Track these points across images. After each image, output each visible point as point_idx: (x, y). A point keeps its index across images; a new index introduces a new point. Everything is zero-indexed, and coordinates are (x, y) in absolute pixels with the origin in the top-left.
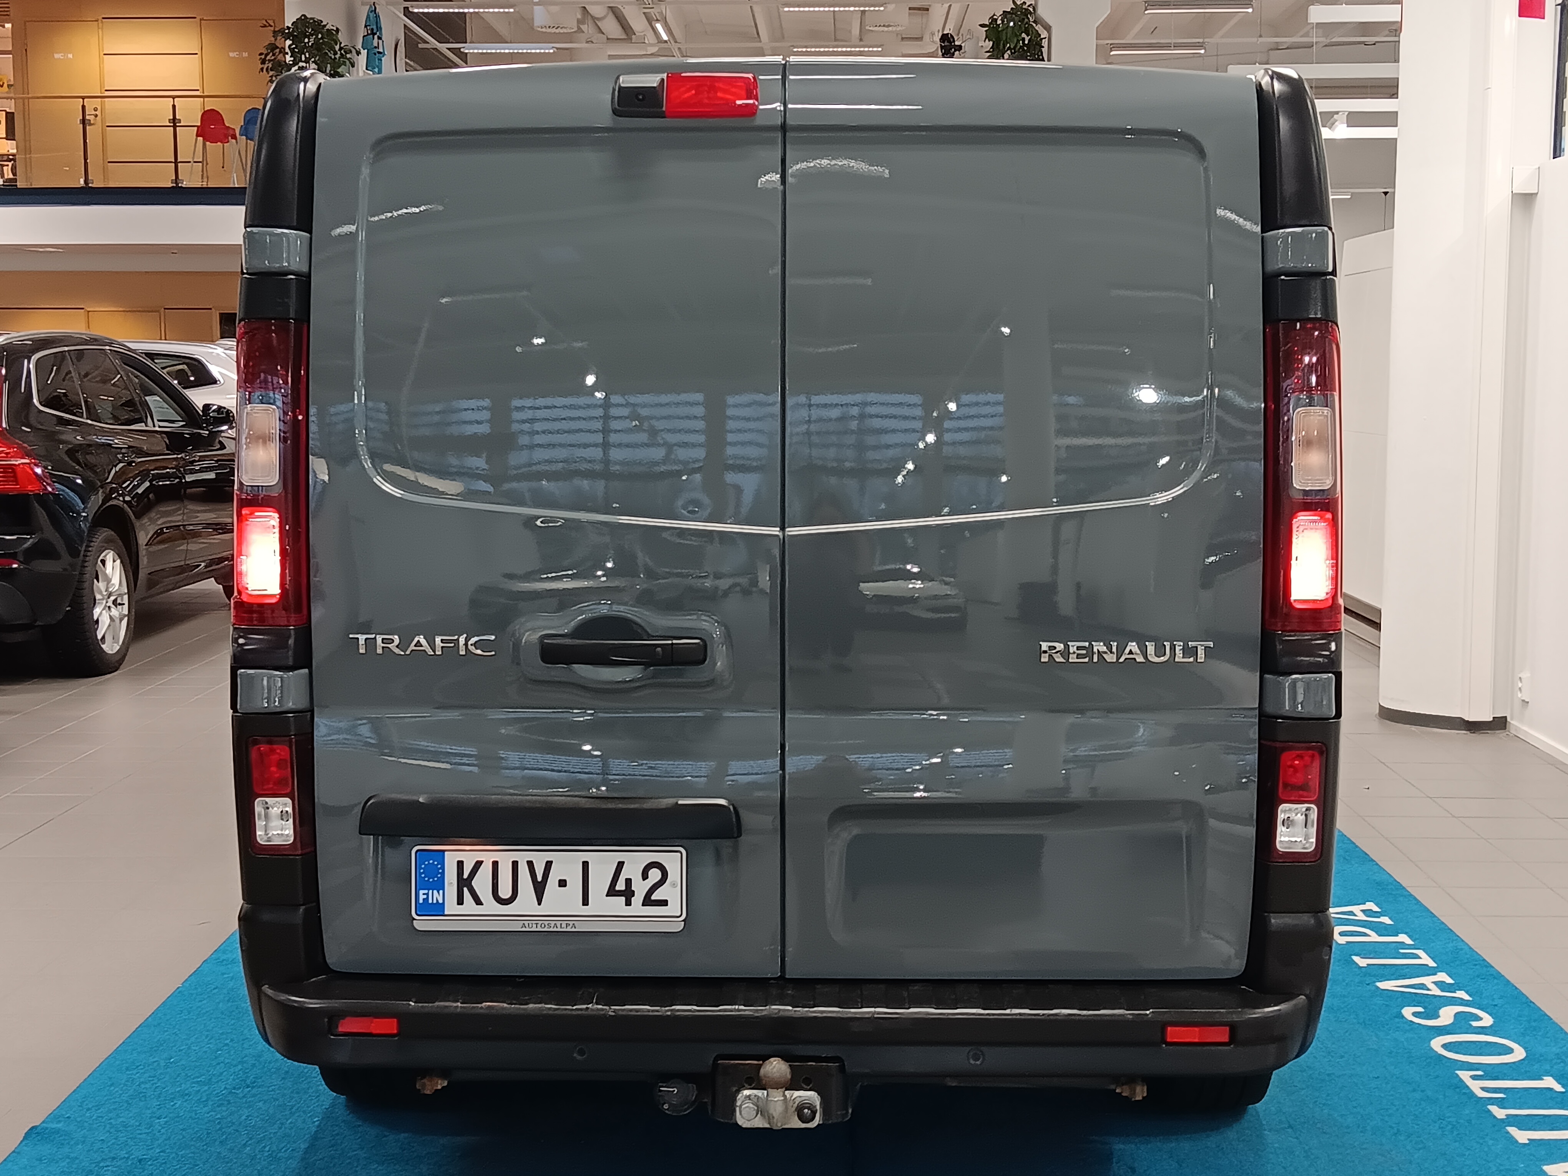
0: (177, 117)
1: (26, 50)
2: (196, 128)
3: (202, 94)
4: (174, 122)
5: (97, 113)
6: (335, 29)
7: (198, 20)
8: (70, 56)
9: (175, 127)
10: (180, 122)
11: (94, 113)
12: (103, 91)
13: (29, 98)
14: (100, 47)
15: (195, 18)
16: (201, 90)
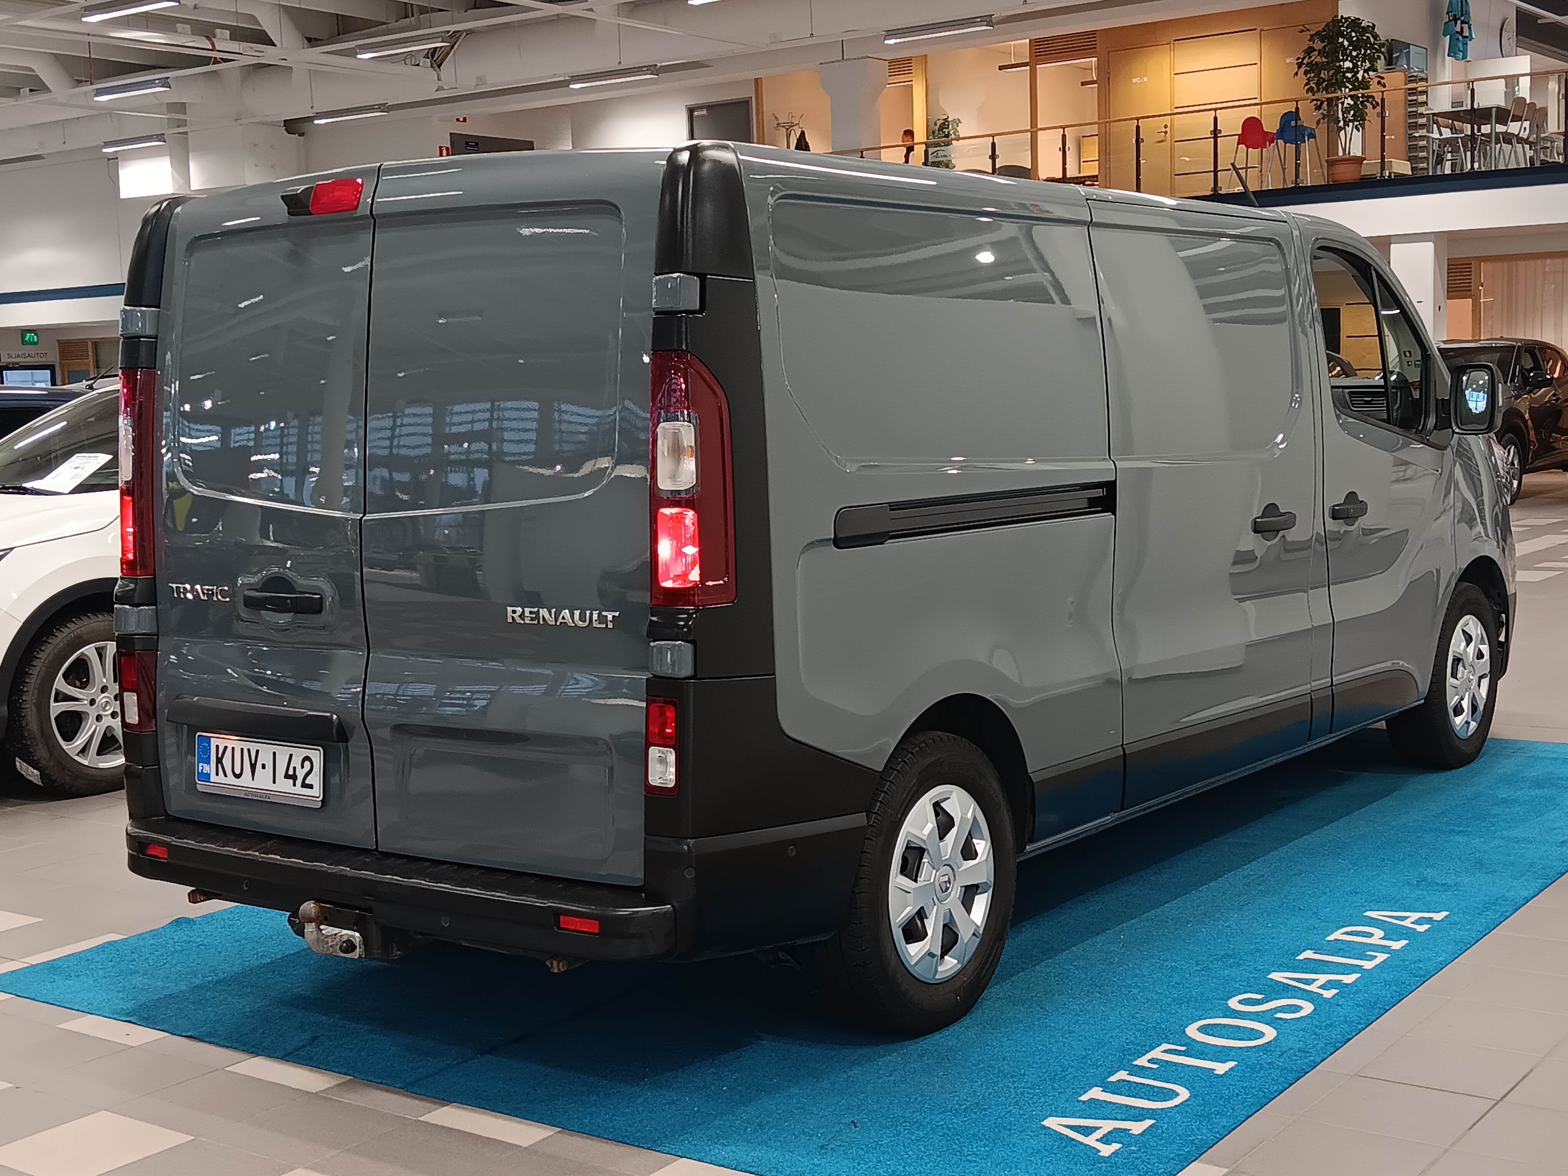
0: (1219, 128)
1: (1109, 78)
2: (1237, 137)
3: (1259, 102)
4: (1216, 133)
5: (1167, 129)
6: (1371, 25)
7: (1258, 30)
8: (1146, 79)
9: (1215, 138)
10: (1221, 133)
11: (1164, 130)
12: (1173, 108)
13: (1110, 122)
14: (1172, 67)
15: (1255, 29)
16: (1259, 98)
